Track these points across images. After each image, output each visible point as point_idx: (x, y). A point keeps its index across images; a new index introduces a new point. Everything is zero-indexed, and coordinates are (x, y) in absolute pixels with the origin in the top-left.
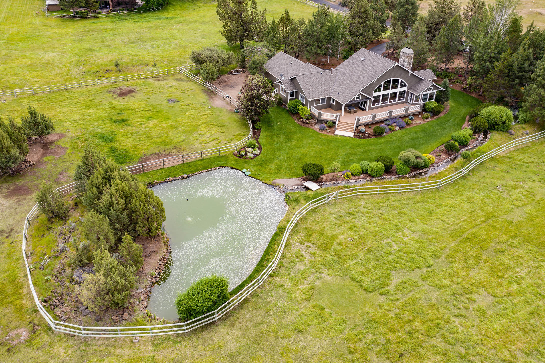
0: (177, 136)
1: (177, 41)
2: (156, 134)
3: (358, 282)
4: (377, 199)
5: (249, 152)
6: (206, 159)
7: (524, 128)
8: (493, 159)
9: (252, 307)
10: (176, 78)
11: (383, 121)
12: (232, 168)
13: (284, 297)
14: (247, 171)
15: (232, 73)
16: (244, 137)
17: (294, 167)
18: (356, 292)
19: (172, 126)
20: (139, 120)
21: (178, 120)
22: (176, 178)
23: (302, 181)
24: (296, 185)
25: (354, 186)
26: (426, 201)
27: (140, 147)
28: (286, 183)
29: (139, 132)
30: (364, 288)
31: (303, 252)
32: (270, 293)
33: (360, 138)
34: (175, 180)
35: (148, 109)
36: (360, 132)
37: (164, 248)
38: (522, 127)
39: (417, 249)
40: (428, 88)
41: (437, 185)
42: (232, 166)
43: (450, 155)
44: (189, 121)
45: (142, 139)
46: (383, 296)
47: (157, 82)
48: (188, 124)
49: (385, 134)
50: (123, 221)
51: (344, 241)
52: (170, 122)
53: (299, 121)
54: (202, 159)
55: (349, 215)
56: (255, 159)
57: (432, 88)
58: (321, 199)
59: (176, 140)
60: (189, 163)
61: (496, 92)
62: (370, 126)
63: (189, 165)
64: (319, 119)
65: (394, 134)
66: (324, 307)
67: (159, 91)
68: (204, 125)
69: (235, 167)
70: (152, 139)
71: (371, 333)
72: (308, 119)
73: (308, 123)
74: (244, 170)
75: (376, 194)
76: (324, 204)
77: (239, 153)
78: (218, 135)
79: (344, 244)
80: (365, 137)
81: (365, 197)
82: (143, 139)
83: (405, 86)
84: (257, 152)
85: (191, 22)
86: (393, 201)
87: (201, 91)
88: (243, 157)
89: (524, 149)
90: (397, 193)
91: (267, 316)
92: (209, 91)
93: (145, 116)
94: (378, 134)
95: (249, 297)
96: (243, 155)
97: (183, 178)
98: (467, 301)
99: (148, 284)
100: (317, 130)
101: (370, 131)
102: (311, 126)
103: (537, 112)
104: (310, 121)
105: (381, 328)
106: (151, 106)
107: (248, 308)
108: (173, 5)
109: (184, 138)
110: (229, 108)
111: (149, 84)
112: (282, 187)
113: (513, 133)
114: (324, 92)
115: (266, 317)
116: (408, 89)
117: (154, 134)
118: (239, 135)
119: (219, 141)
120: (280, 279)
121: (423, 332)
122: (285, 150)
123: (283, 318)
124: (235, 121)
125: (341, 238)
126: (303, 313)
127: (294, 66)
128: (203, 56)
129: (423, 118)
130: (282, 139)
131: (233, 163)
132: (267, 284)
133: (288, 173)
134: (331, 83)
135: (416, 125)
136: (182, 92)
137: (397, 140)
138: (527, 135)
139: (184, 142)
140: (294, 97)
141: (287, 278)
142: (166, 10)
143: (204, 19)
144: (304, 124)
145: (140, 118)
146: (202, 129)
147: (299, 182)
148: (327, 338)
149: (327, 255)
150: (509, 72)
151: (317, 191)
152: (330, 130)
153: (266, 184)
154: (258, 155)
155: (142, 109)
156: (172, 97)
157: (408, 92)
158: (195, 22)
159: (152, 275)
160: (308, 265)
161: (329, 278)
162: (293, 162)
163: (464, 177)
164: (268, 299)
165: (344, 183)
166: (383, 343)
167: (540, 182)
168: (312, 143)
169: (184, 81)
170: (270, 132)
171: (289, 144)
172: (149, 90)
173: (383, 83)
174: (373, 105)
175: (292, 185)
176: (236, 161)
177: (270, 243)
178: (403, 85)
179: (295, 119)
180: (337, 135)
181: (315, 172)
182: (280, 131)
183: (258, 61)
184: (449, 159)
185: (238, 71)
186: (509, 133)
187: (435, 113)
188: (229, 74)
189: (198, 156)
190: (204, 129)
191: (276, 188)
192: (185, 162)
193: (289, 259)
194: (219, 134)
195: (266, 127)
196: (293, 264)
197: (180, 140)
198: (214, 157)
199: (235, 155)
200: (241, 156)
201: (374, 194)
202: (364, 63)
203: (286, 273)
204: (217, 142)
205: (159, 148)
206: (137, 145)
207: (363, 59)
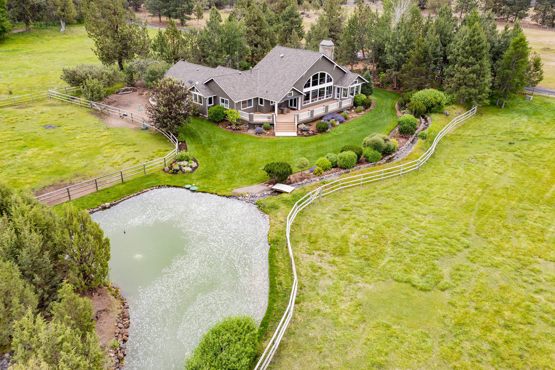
0: (74, 162)
1: (32, 70)
2: (42, 164)
3: (406, 282)
4: (363, 190)
5: (184, 166)
6: (128, 182)
7: (454, 109)
8: (445, 137)
9: (295, 352)
10: (46, 104)
11: (321, 118)
12: (169, 186)
13: (330, 325)
14: (192, 186)
15: (121, 93)
16: (167, 153)
17: (249, 174)
18: (414, 295)
19: (61, 153)
20: (8, 151)
21: (67, 145)
22: (95, 210)
23: (268, 186)
24: (264, 191)
25: (331, 181)
26: (415, 184)
27: (22, 181)
28: (251, 191)
29: (13, 164)
30: (419, 288)
31: (319, 264)
32: (308, 325)
33: (305, 136)
34: (93, 212)
35: (16, 138)
36: (302, 131)
37: (117, 303)
38: (453, 108)
39: (442, 231)
40: (354, 81)
41: (416, 166)
42: (169, 184)
43: (407, 138)
44: (84, 144)
45: (21, 172)
46: (446, 291)
47: (20, 110)
48: (84, 148)
49: (329, 130)
50: (43, 270)
51: (358, 240)
52: (57, 149)
53: (227, 129)
54: (123, 182)
55: (344, 212)
56: (195, 172)
57: (357, 80)
58: (303, 201)
59: (75, 167)
60: (106, 189)
61: (416, 80)
62: (310, 124)
63: (107, 191)
64: (251, 122)
65: (338, 128)
66: (389, 323)
67: (26, 118)
68: (106, 147)
69: (173, 184)
70: (37, 171)
71: (467, 340)
72: (237, 125)
73: (239, 129)
74: (187, 186)
75: (360, 185)
76: (309, 205)
77: (171, 168)
78: (132, 155)
79: (361, 243)
80: (310, 135)
81: (349, 190)
82: (24, 171)
83: (331, 81)
84: (194, 165)
85: (44, 53)
86: (382, 189)
87: (87, 114)
88: (178, 172)
89: (464, 126)
90: (380, 180)
91: (324, 359)
92: (98, 112)
93: (16, 146)
94: (322, 130)
95: (284, 339)
96: (177, 171)
97: (104, 208)
98: (533, 273)
99: (114, 363)
100: (254, 135)
101: (313, 128)
102: (244, 132)
103: (464, 90)
104: (241, 126)
105: (473, 330)
106: (20, 135)
107: (289, 356)
108: (12, 39)
109: (84, 163)
110: (133, 126)
111: (9, 112)
112: (247, 195)
113: (448, 114)
114: (249, 93)
115: (322, 361)
116: (334, 84)
117: (37, 163)
118: (160, 151)
119: (137, 160)
120: (310, 304)
121: (519, 320)
122: (226, 158)
123: (346, 353)
124: (148, 138)
125: (353, 237)
126: (369, 340)
127: (202, 72)
128: (81, 72)
129: (357, 112)
130: (217, 148)
131: (169, 180)
132: (297, 314)
133: (245, 181)
134: (254, 84)
135: (353, 119)
136: (60, 116)
137: (344, 133)
138: (460, 114)
139: (88, 168)
140: (213, 104)
141: (318, 300)
142: (4, 44)
143: (59, 50)
144: (236, 131)
145: (8, 149)
146: (107, 151)
147: (266, 188)
148: (421, 364)
149: (350, 260)
150: (425, 58)
151: (294, 193)
152: (268, 133)
153: (224, 196)
154: (196, 168)
155: (9, 139)
156: (48, 123)
157: (334, 87)
158: (49, 52)
159: (113, 347)
160: (335, 277)
161: (370, 287)
162: (245, 169)
163: (433, 156)
164: (310, 334)
165: (318, 180)
166: (490, 349)
167: (501, 150)
168: (255, 148)
169: (58, 105)
170: (198, 143)
171: (228, 152)
172: (11, 118)
173: (311, 77)
174: (304, 103)
175: (258, 191)
176: (171, 178)
177: (270, 261)
178: (329, 80)
179: (221, 127)
180: (279, 137)
181: (285, 170)
182: (210, 140)
183: (157, 70)
184: (409, 142)
185: (127, 90)
186: (444, 114)
187: (367, 105)
188: (117, 93)
189: (116, 179)
190: (110, 150)
191: (240, 198)
192: (99, 188)
193: (306, 276)
194: (133, 153)
195: (191, 140)
196: (314, 281)
197: (80, 166)
198: (138, 178)
199: (167, 172)
200: (175, 172)
201: (357, 185)
202: (285, 59)
203: (312, 294)
204: (134, 161)
205: (52, 179)
206: (16, 180)
207: (282, 55)
